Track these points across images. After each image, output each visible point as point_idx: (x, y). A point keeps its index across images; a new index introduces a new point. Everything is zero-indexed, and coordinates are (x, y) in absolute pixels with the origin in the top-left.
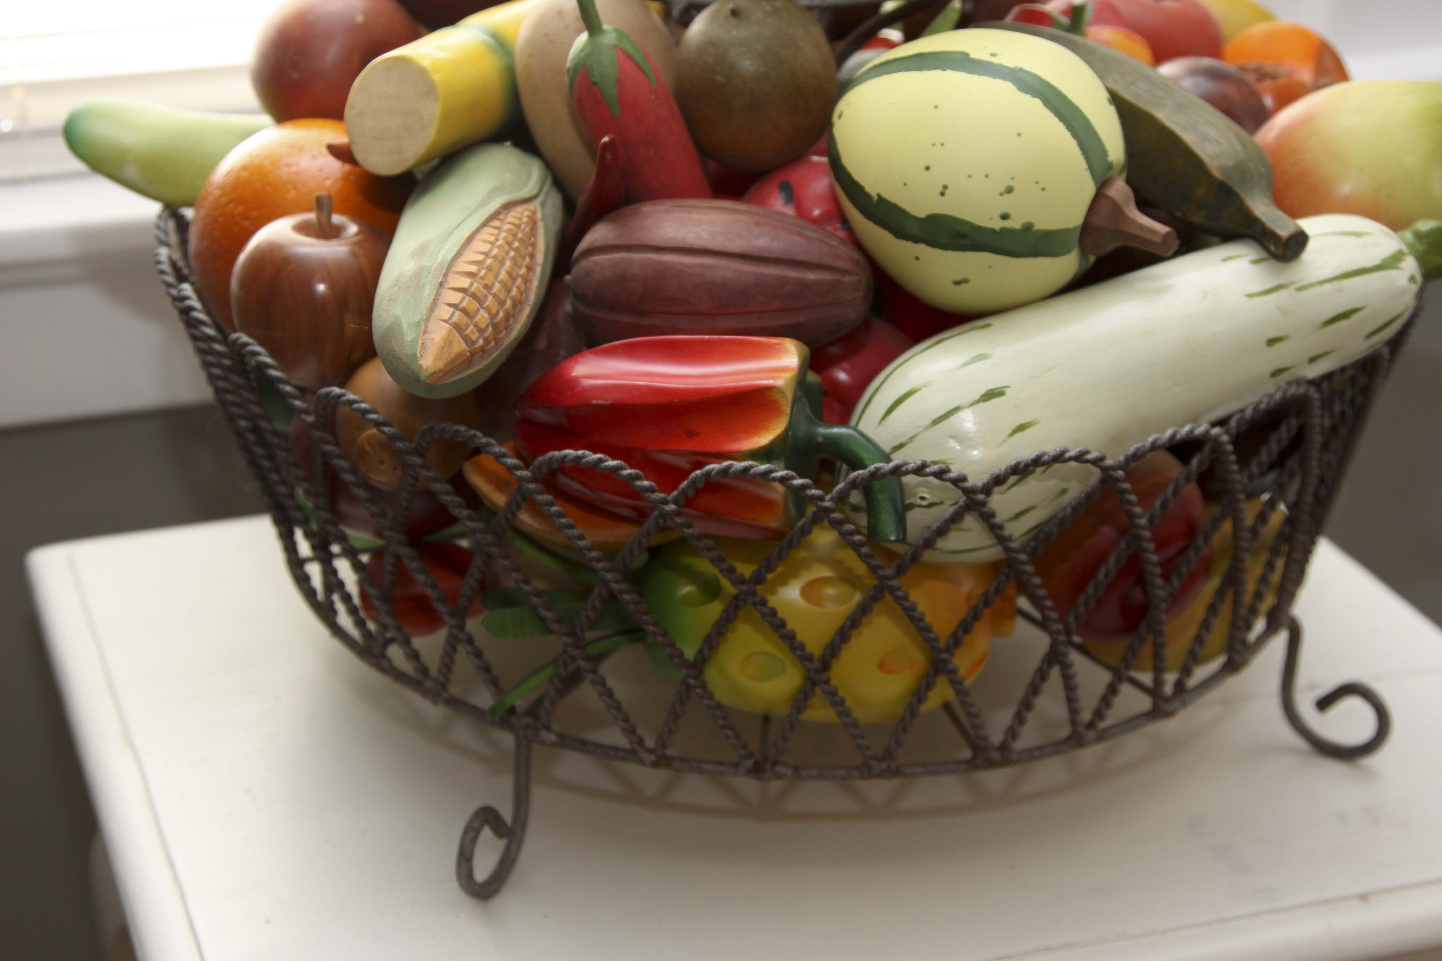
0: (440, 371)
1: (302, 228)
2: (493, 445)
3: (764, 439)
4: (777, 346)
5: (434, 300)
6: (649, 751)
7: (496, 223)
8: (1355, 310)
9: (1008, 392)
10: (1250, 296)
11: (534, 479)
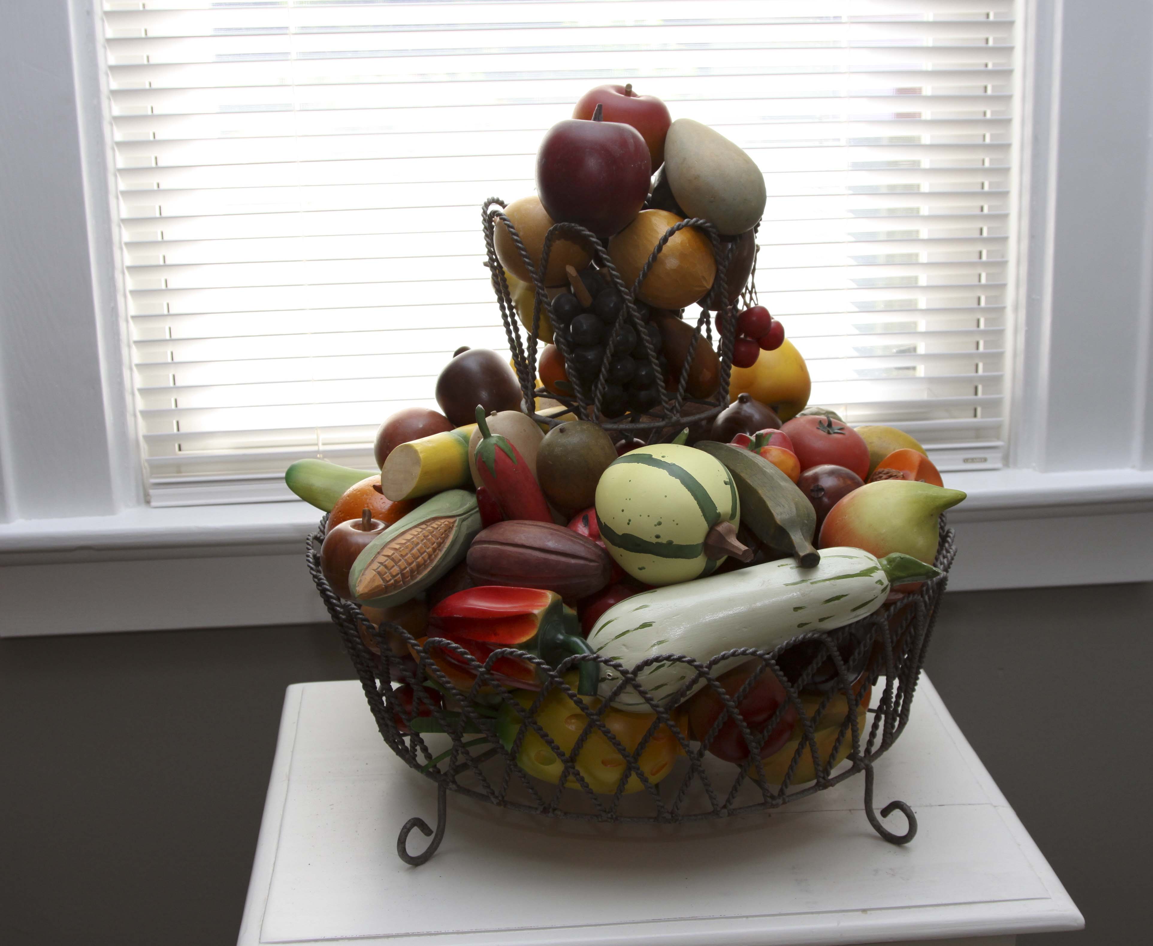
0: (366, 593)
1: (355, 526)
2: (405, 633)
3: (524, 639)
4: (543, 594)
5: (372, 560)
6: (497, 797)
7: (424, 526)
8: (843, 596)
9: (654, 624)
10: (787, 585)
11: (425, 651)
